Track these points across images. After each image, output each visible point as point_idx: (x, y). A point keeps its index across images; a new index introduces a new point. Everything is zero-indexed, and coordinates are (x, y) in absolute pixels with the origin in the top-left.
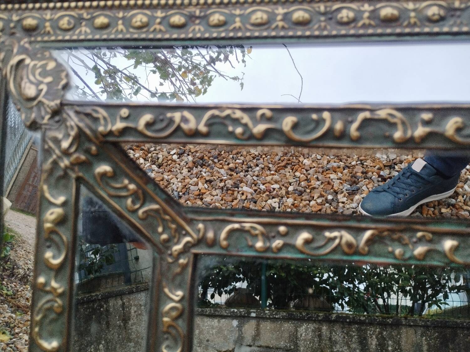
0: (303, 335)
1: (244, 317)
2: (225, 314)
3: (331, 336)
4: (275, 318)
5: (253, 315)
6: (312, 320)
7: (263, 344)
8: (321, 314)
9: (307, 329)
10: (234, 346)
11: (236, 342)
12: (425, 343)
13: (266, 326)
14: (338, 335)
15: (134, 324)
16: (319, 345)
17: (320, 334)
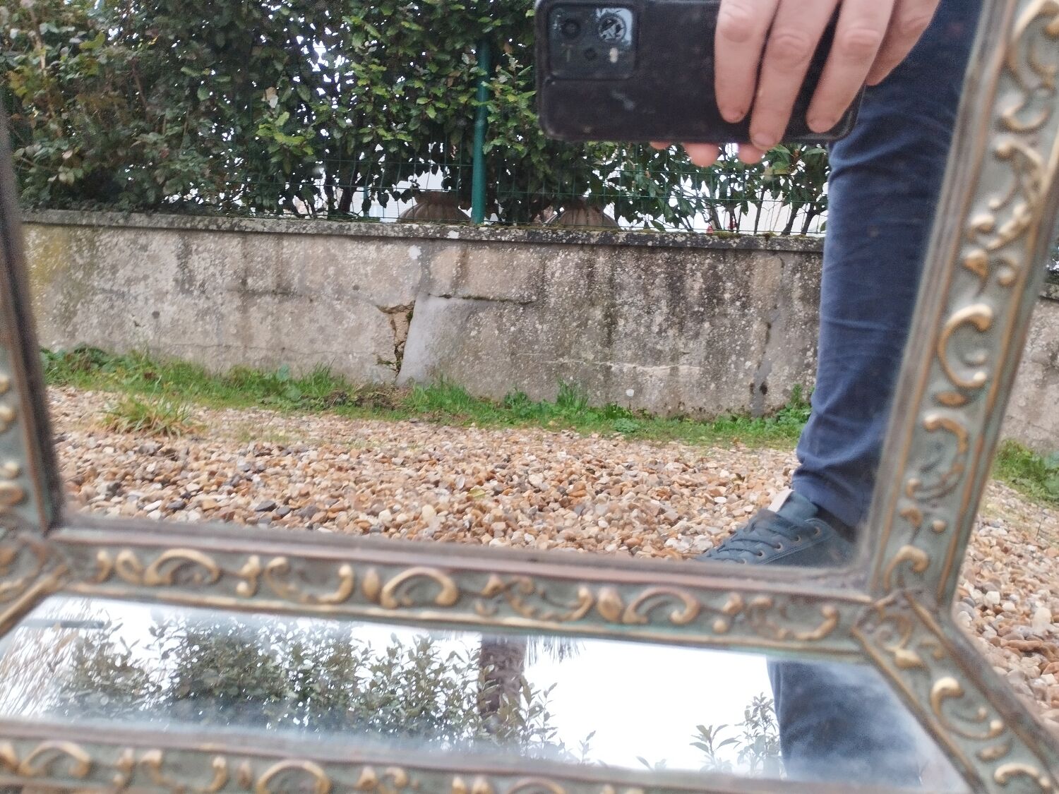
0: (557, 275)
1: (433, 239)
2: (393, 234)
3: (613, 275)
4: (500, 241)
5: (454, 235)
6: (576, 244)
7: (474, 293)
8: (596, 233)
9: (564, 264)
10: (413, 299)
11: (416, 290)
12: (797, 284)
13: (483, 258)
14: (629, 271)
16: (587, 293)
17: (591, 272)
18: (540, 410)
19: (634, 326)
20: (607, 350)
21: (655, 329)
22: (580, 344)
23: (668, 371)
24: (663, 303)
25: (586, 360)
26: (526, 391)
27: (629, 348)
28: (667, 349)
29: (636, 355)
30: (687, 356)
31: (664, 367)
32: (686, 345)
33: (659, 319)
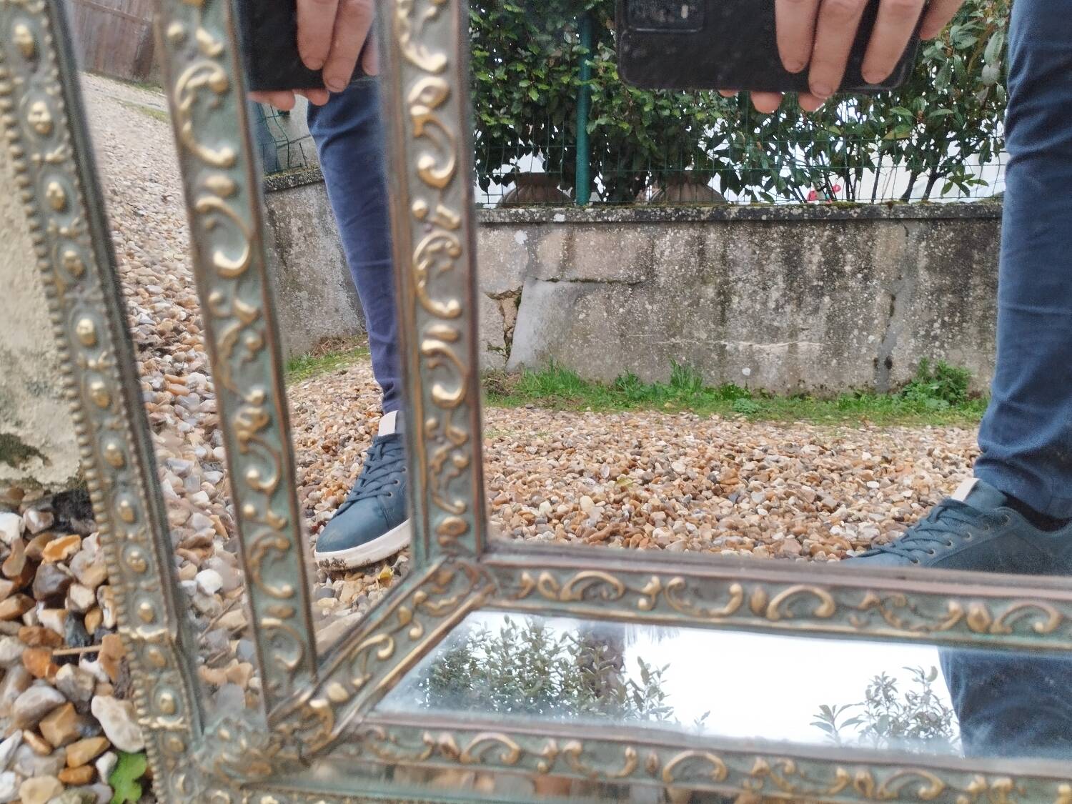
0: (667, 253)
1: (539, 223)
2: (499, 220)
3: (725, 251)
4: (607, 222)
5: (560, 218)
6: (686, 222)
7: (581, 276)
8: (707, 209)
9: (673, 242)
10: (520, 284)
11: (524, 275)
12: (923, 253)
13: (589, 240)
14: (742, 246)
15: (302, 254)
16: (699, 271)
17: (702, 249)
18: (655, 392)
19: (749, 303)
20: (721, 329)
21: (772, 305)
22: (692, 323)
23: (787, 348)
24: (780, 279)
25: (699, 339)
26: (637, 374)
27: (744, 326)
28: (785, 325)
29: (752, 332)
30: (806, 332)
31: (782, 344)
32: (805, 321)
33: (775, 294)
